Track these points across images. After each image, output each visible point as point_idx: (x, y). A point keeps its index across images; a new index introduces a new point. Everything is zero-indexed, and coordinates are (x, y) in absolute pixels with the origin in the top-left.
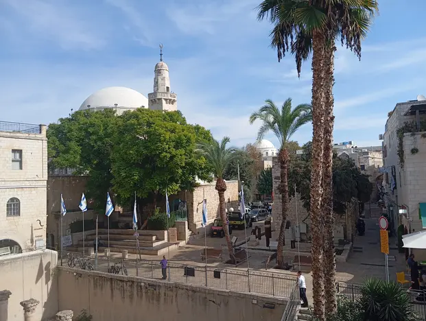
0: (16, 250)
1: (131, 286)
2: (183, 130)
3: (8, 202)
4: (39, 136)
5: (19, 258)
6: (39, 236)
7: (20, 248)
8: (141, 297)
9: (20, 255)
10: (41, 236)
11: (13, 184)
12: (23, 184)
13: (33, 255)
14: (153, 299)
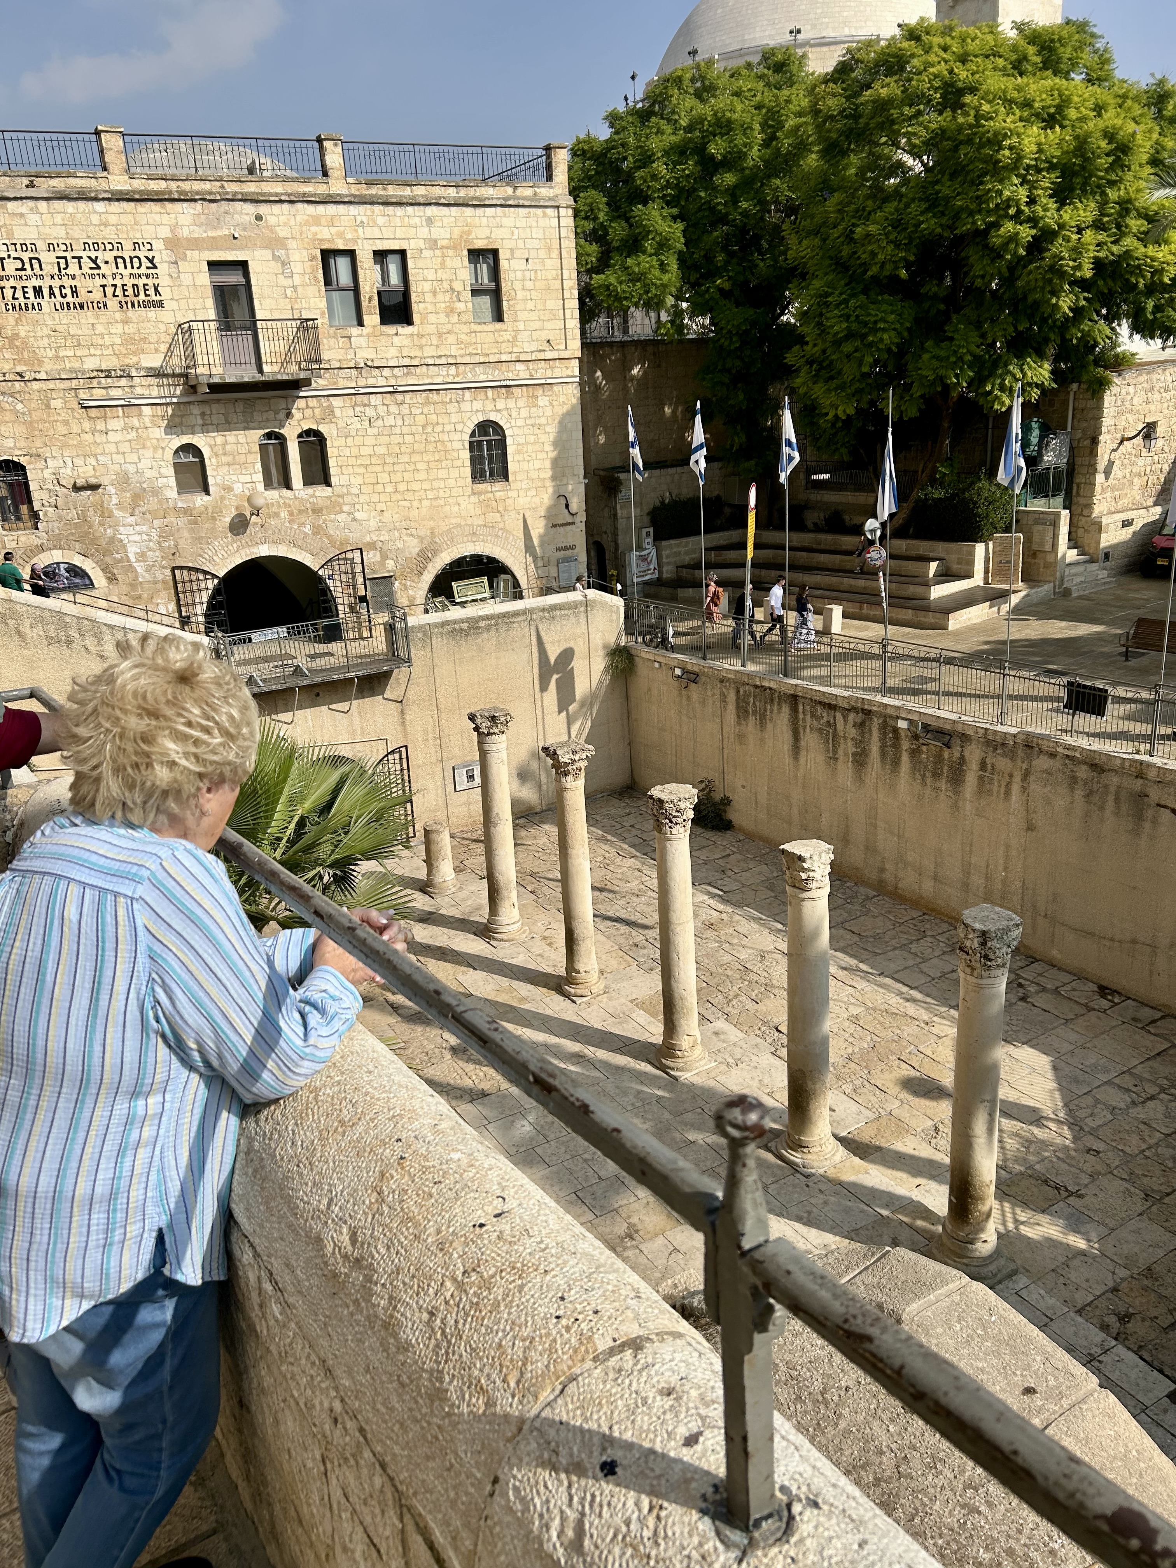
0: (505, 588)
1: (860, 726)
2: (1099, 109)
3: (473, 435)
4: (544, 191)
5: (516, 614)
6: (566, 548)
7: (516, 584)
8: (896, 763)
9: (518, 605)
10: (572, 548)
11: (482, 375)
12: (509, 374)
13: (555, 607)
14: (936, 775)
